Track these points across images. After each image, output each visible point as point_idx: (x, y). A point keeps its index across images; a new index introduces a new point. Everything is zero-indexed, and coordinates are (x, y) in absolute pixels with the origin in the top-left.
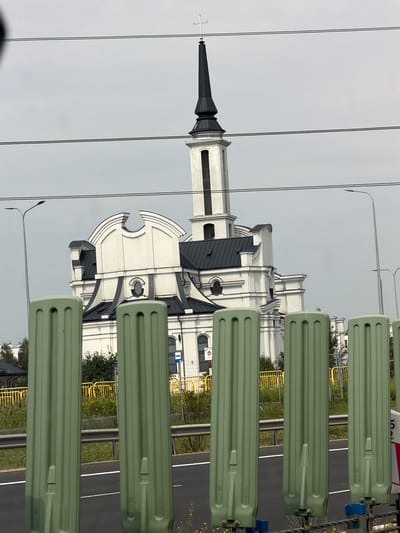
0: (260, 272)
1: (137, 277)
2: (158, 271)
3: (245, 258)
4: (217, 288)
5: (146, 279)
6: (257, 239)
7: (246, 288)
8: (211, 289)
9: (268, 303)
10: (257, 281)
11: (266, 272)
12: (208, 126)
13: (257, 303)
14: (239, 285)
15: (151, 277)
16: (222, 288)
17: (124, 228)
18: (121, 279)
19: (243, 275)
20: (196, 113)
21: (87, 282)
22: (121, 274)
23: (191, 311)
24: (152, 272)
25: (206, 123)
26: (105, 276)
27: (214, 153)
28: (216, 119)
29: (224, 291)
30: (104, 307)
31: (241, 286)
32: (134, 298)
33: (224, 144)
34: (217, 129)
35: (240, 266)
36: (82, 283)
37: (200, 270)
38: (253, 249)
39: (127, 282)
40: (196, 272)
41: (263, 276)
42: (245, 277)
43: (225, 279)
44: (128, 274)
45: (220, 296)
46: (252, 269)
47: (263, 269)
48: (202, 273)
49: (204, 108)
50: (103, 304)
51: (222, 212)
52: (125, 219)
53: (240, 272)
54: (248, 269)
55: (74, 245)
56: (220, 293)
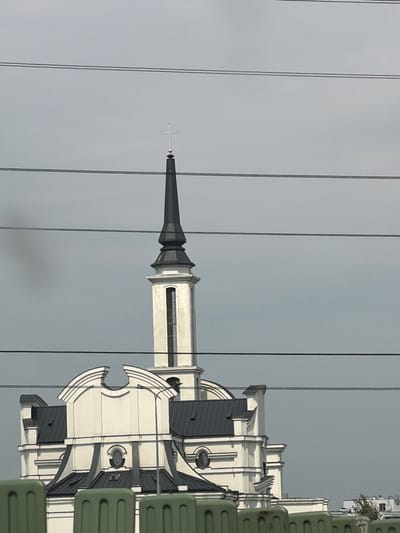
0: (256, 442)
1: (117, 444)
2: (144, 438)
3: (239, 426)
4: (202, 460)
5: (129, 448)
6: (252, 404)
7: (239, 462)
8: (196, 461)
9: (262, 480)
10: (251, 453)
11: (261, 443)
12: (175, 259)
13: (250, 480)
14: (231, 457)
15: (135, 445)
16: (209, 460)
17: (104, 385)
18: (97, 447)
19: (236, 446)
20: (160, 242)
21: (43, 447)
22: (98, 440)
23: (185, 488)
24: (136, 439)
25: (172, 255)
26: (77, 442)
27: (182, 291)
28: (184, 250)
29: (212, 464)
30: (76, 479)
31: (232, 459)
32: (113, 470)
33: (193, 281)
34: (185, 262)
35: (233, 435)
36: (38, 447)
37: (184, 437)
38: (248, 416)
39: (104, 450)
40: (180, 440)
41: (257, 447)
42: (238, 448)
43: (214, 449)
44: (106, 440)
45: (207, 470)
46: (247, 439)
47: (258, 439)
48: (186, 441)
49: (170, 237)
50: (74, 475)
51: (190, 364)
52: (105, 374)
53: (232, 443)
54: (242, 439)
55: (25, 400)
56: (207, 466)
